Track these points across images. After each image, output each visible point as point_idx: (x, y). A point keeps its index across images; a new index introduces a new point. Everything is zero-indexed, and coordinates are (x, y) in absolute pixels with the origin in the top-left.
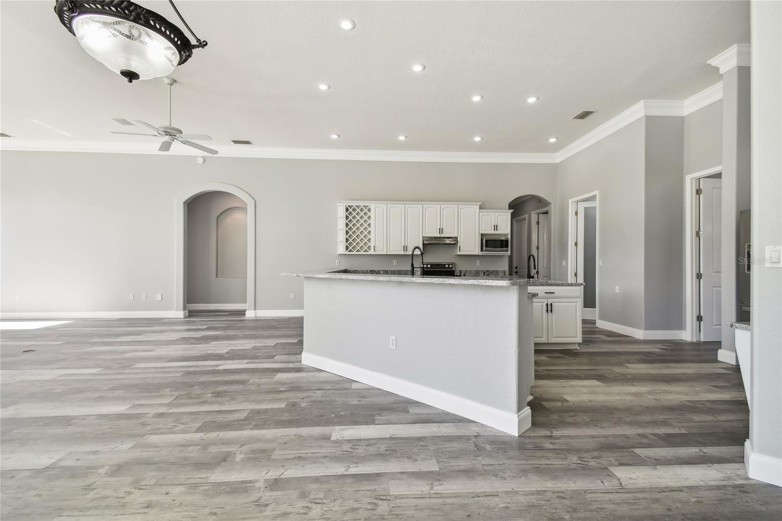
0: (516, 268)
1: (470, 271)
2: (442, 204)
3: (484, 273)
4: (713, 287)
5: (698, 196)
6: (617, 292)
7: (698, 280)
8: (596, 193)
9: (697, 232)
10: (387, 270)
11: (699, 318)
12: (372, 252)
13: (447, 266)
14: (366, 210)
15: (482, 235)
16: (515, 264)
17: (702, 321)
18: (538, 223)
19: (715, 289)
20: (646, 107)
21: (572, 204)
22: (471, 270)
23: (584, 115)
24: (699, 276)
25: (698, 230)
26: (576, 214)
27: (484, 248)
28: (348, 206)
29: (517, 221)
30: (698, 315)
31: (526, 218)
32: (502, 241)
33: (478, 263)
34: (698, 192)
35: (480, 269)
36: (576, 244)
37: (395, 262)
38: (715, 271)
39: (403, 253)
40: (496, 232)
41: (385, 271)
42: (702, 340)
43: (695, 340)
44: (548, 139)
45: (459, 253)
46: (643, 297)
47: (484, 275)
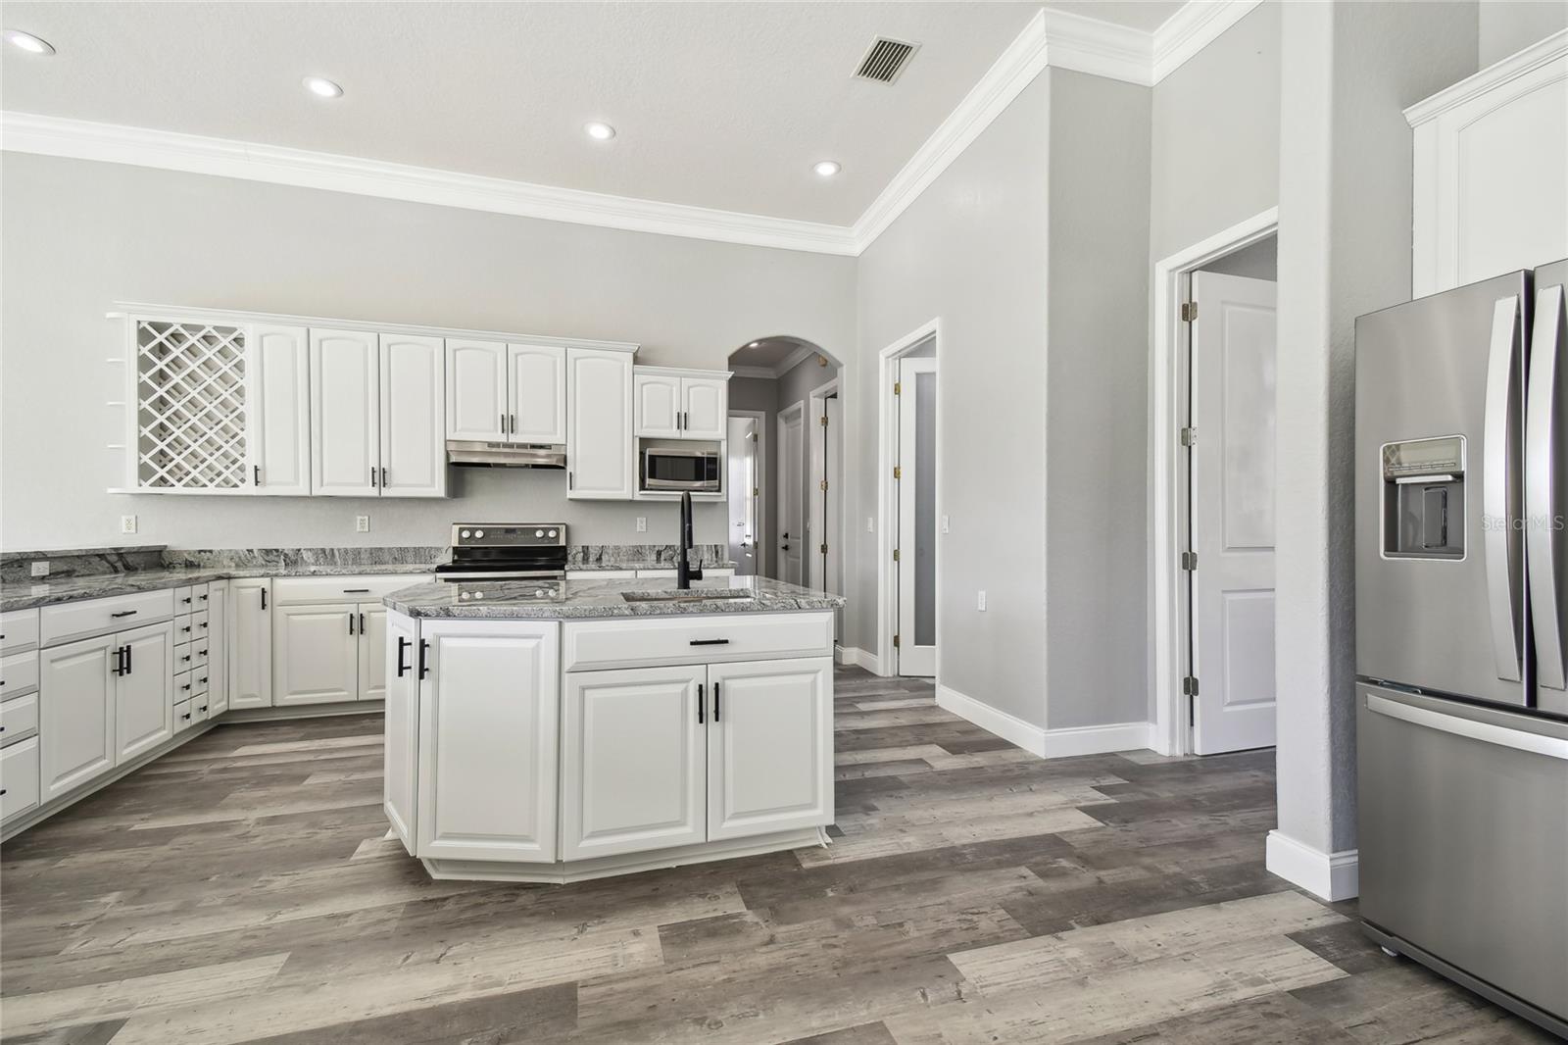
0: (786, 536)
1: (617, 548)
2: (513, 342)
3: (659, 553)
4: (1224, 592)
5: (1186, 324)
6: (980, 608)
7: (1186, 572)
8: (935, 324)
9: (1183, 430)
10: (327, 547)
11: (1191, 687)
12: (248, 488)
13: (539, 534)
14: (225, 341)
15: (645, 442)
16: (782, 527)
17: (1197, 694)
18: (825, 421)
19: (1230, 597)
20: (1052, 35)
21: (887, 364)
22: (621, 544)
23: (885, 60)
24: (1189, 561)
25: (1185, 426)
26: (897, 390)
27: (648, 481)
28: (151, 324)
29: (787, 419)
30: (1187, 676)
31: (800, 409)
32: (699, 460)
33: (641, 523)
34: (1188, 312)
35: (647, 542)
36: (897, 474)
37: (360, 521)
38: (1227, 546)
39: (373, 492)
40: (685, 435)
41: (323, 551)
42: (1198, 751)
43: (1179, 752)
44: (813, 167)
45: (570, 494)
46: (1045, 625)
47: (658, 560)
